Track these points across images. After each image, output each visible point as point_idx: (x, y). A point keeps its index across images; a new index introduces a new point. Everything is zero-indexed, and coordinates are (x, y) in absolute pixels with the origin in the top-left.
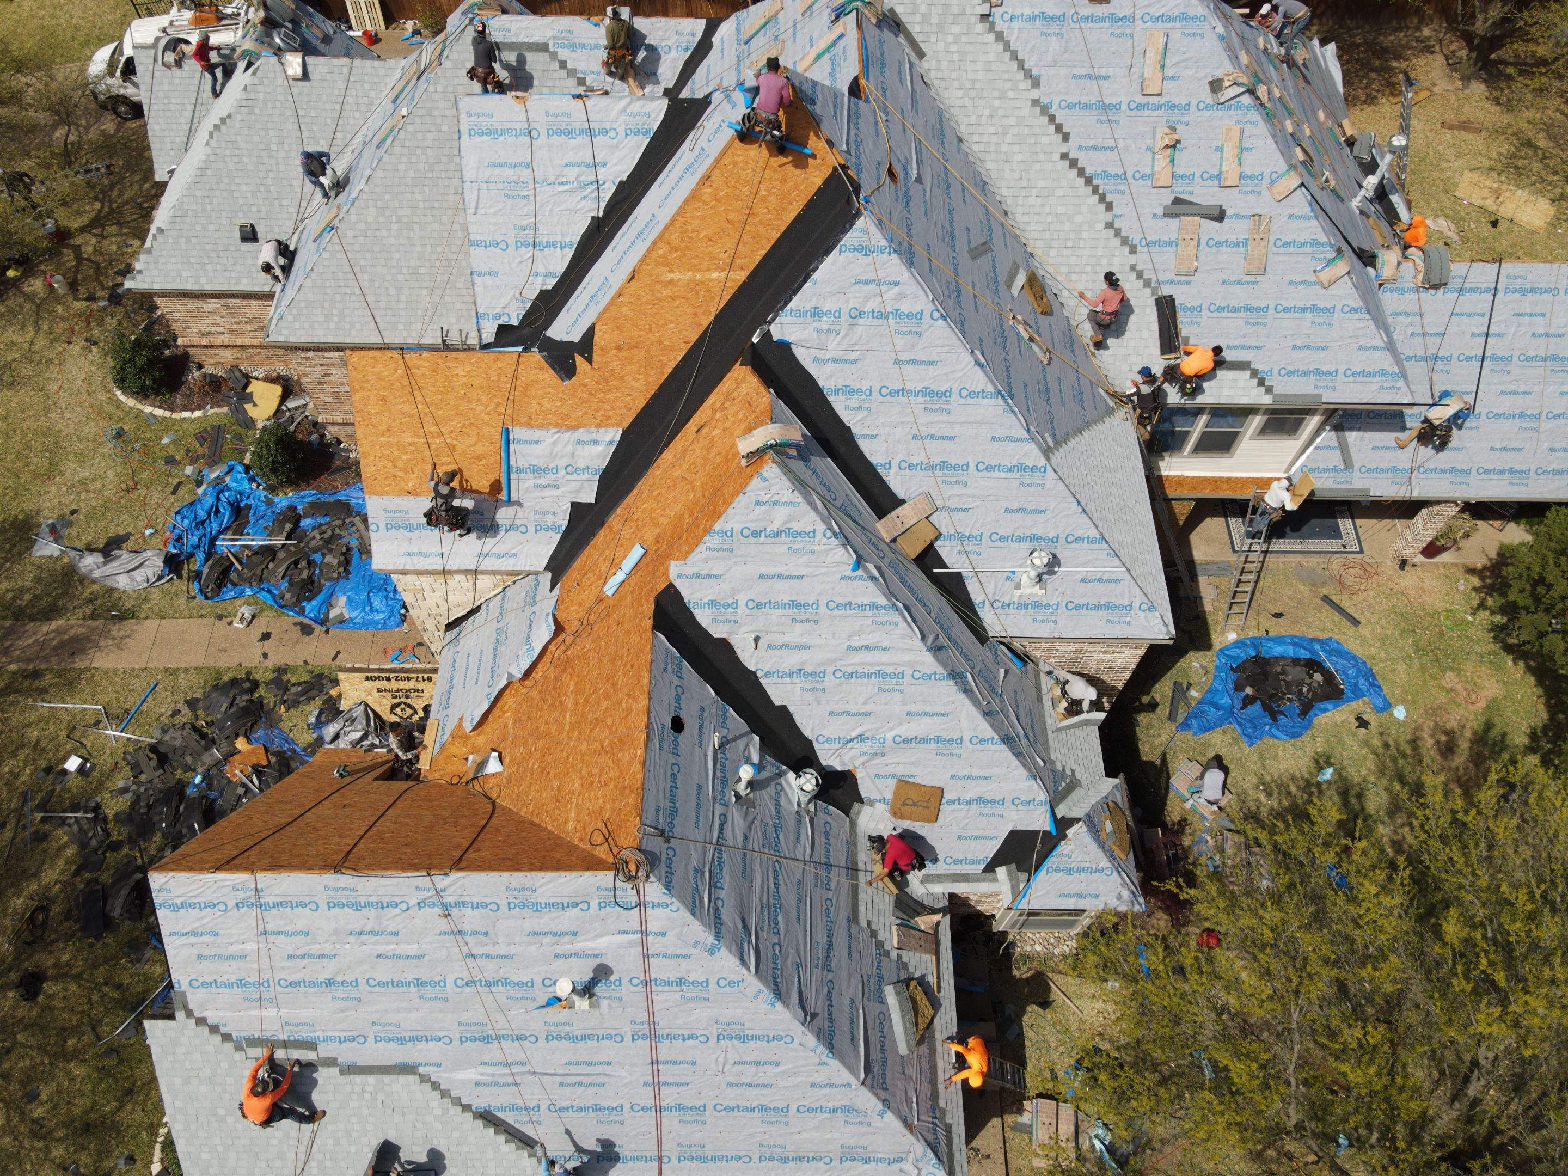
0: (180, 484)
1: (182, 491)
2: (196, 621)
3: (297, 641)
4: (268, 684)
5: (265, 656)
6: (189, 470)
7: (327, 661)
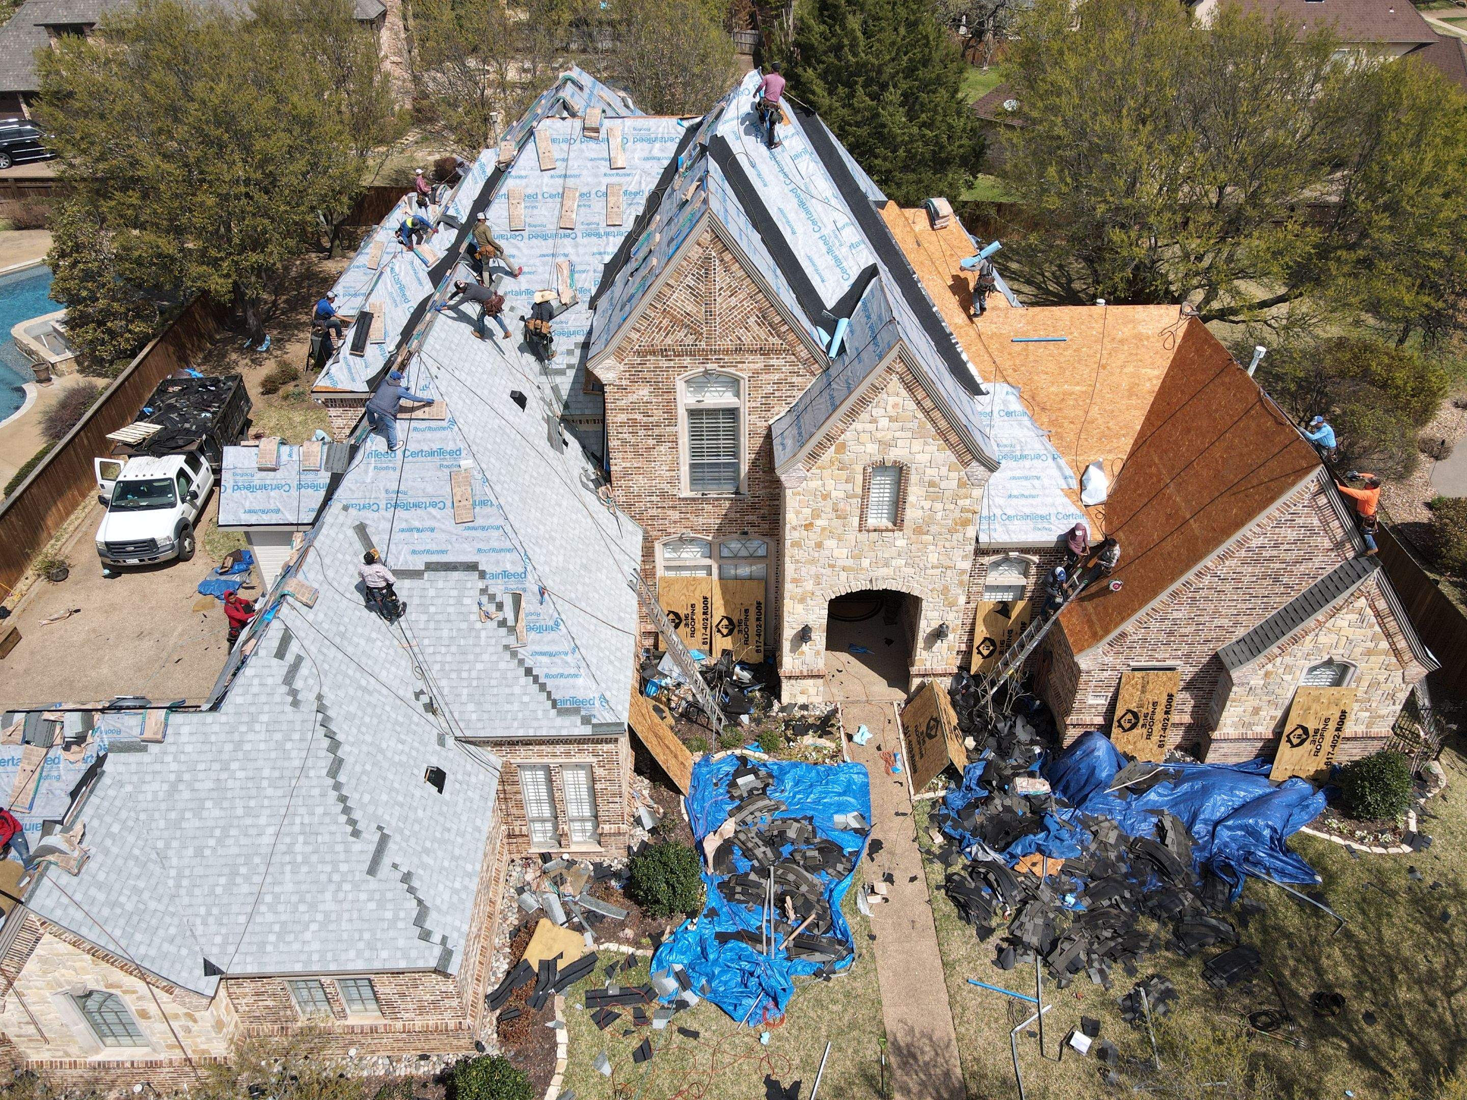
0: (683, 1031)
1: (694, 1026)
2: (880, 962)
3: (892, 853)
4: (948, 865)
5: (913, 879)
6: (659, 1024)
7: (909, 822)
